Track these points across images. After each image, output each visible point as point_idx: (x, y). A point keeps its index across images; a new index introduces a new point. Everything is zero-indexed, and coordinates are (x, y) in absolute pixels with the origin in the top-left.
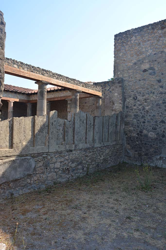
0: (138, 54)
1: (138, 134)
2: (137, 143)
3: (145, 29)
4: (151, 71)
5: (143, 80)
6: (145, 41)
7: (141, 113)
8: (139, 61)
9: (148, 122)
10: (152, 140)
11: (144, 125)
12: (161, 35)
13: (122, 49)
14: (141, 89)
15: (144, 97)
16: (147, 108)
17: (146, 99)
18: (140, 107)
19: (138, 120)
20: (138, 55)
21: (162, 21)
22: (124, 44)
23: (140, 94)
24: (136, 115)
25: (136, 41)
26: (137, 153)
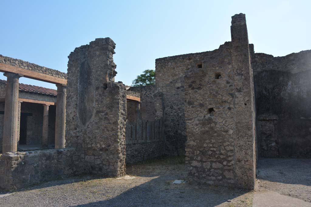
0: (173, 75)
1: (174, 133)
2: (174, 140)
3: (178, 58)
4: (182, 88)
5: (177, 94)
6: (178, 66)
7: (176, 118)
8: (174, 80)
9: (181, 124)
10: (184, 137)
11: (179, 127)
12: (189, 64)
13: (162, 71)
14: (176, 101)
15: (178, 107)
16: (180, 114)
17: (179, 108)
18: (175, 114)
19: (175, 123)
20: (173, 76)
21: (189, 54)
22: (163, 67)
23: (175, 104)
24: (173, 120)
25: (171, 66)
26: (174, 147)
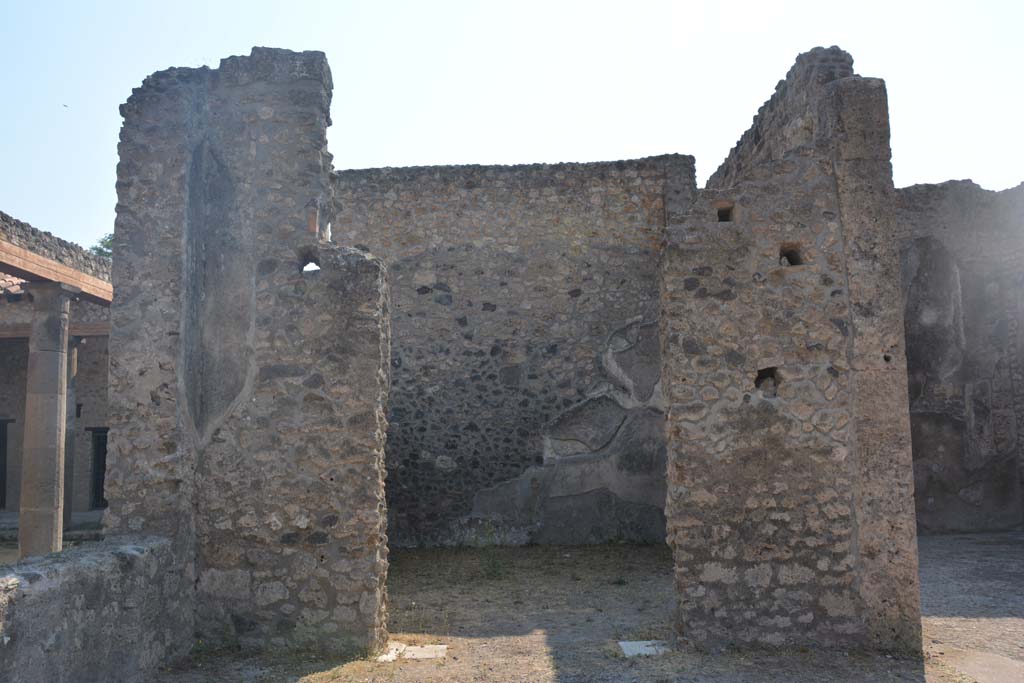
0: (404, 241)
1: (406, 463)
2: (405, 487)
3: (424, 178)
4: (439, 293)
5: (418, 314)
6: (424, 209)
7: (414, 404)
8: (408, 260)
9: (434, 427)
10: (445, 476)
11: (423, 438)
12: (468, 202)
13: (357, 219)
14: (413, 340)
15: (423, 362)
16: (430, 391)
17: (425, 368)
18: (410, 388)
19: (406, 425)
20: (404, 244)
21: (468, 166)
22: (363, 206)
23: (411, 351)
24: (400, 410)
25: (397, 205)
26: (404, 515)
